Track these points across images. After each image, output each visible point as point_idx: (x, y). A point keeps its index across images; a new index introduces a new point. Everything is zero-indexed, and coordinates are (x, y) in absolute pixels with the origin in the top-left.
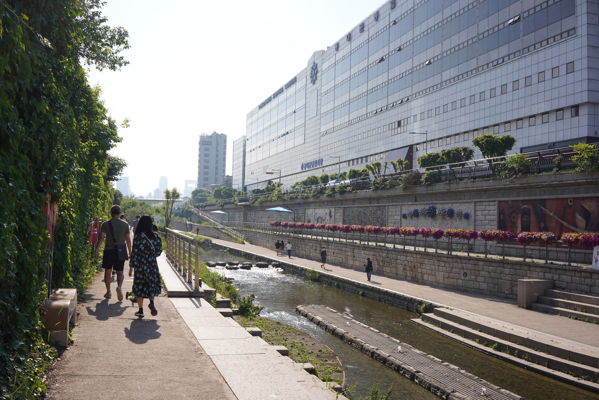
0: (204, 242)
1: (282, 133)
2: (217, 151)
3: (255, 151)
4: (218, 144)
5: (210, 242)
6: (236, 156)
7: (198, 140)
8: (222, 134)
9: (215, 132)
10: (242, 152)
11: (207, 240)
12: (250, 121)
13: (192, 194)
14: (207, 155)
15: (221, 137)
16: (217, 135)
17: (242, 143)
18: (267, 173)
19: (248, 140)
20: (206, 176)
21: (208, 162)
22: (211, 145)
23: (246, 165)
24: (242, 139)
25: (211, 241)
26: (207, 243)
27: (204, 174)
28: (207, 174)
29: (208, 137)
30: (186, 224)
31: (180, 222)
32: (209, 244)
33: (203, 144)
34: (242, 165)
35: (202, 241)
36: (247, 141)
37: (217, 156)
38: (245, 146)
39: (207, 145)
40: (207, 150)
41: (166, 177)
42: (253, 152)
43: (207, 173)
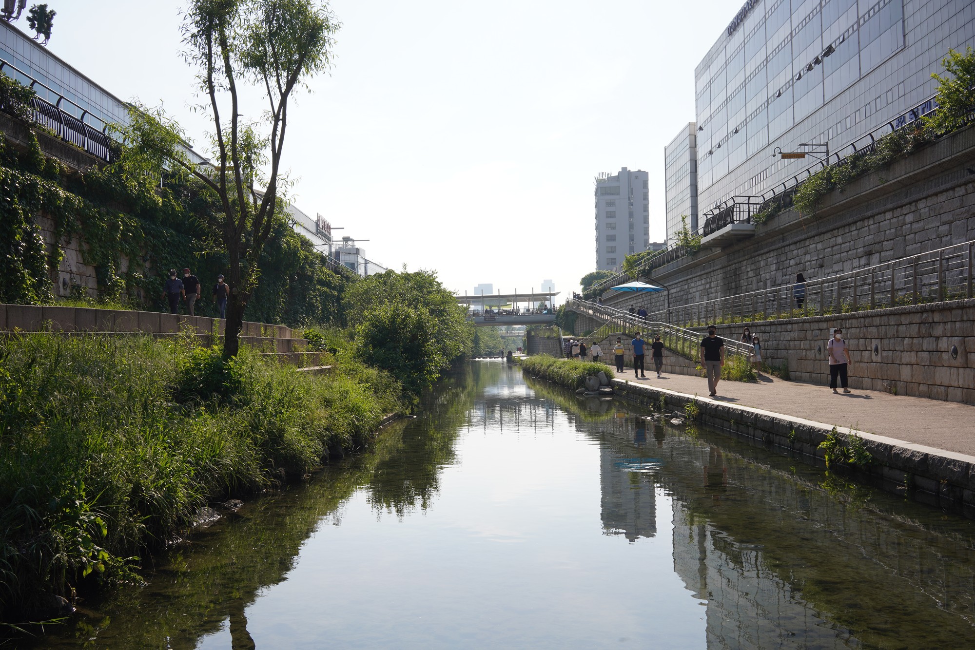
0: (581, 381)
1: (811, 59)
2: (631, 204)
3: (724, 147)
4: (631, 192)
5: (604, 380)
6: (674, 178)
7: (593, 188)
8: (639, 171)
9: (624, 169)
10: (689, 164)
11: (594, 372)
12: (705, 78)
13: (582, 283)
14: (611, 215)
15: (636, 177)
16: (630, 173)
17: (688, 142)
18: (785, 156)
19: (701, 129)
20: (612, 256)
21: (614, 228)
22: (618, 194)
23: (699, 191)
24: (687, 133)
25: (609, 376)
26: (592, 382)
27: (609, 252)
28: (612, 252)
29: (611, 179)
30: (559, 340)
31: (548, 337)
32: (601, 385)
33: (602, 194)
34: (689, 195)
35: (575, 375)
36: (700, 134)
37: (631, 215)
38: (694, 147)
39: (611, 194)
40: (611, 204)
41: (551, 280)
42: (717, 153)
43: (612, 250)
